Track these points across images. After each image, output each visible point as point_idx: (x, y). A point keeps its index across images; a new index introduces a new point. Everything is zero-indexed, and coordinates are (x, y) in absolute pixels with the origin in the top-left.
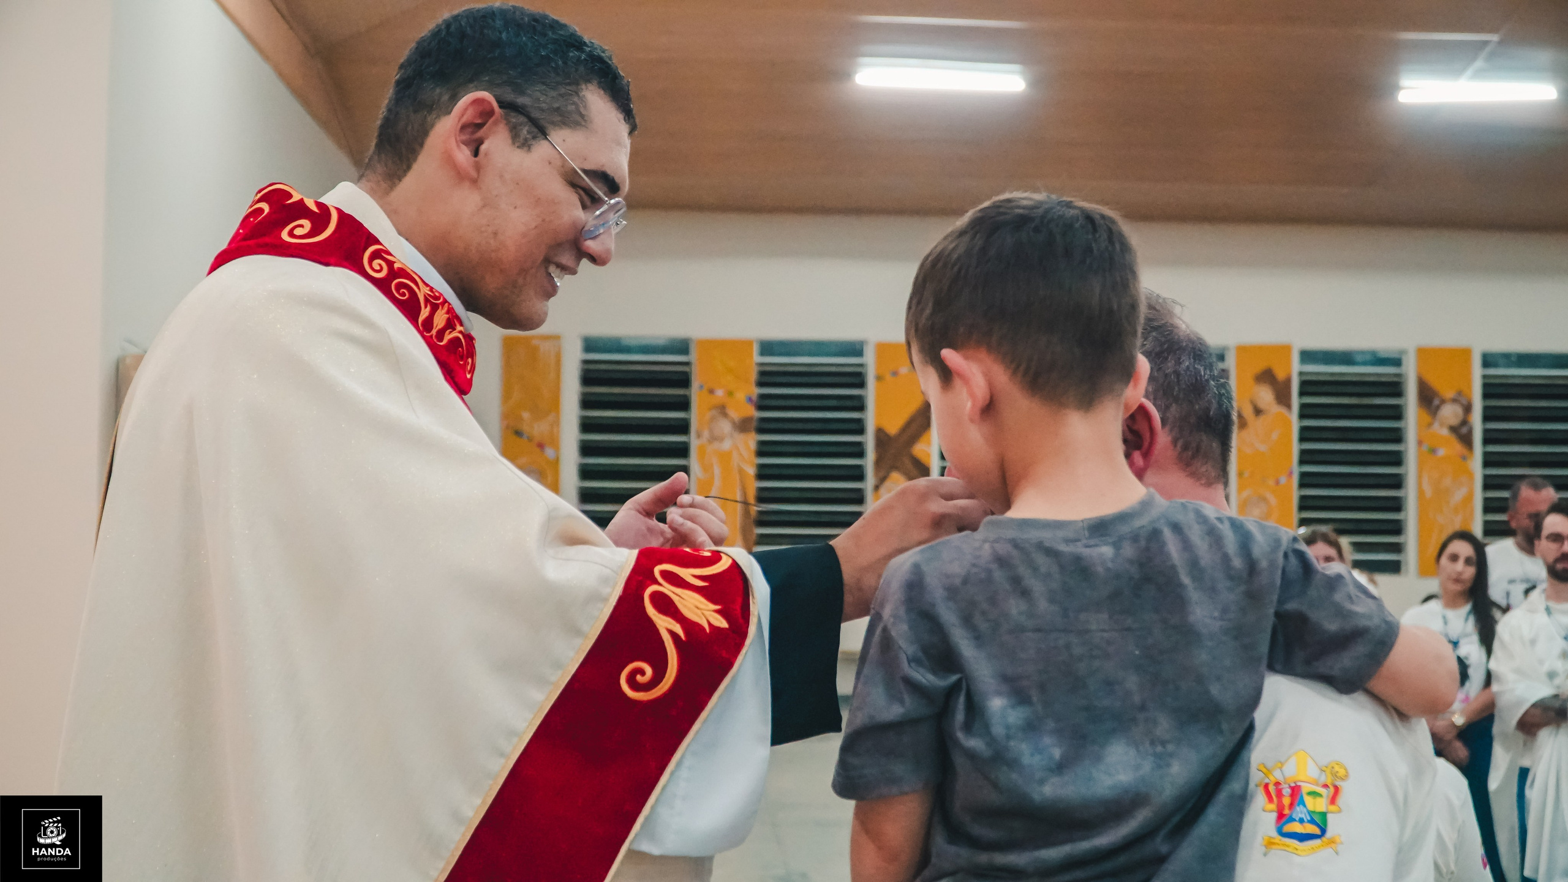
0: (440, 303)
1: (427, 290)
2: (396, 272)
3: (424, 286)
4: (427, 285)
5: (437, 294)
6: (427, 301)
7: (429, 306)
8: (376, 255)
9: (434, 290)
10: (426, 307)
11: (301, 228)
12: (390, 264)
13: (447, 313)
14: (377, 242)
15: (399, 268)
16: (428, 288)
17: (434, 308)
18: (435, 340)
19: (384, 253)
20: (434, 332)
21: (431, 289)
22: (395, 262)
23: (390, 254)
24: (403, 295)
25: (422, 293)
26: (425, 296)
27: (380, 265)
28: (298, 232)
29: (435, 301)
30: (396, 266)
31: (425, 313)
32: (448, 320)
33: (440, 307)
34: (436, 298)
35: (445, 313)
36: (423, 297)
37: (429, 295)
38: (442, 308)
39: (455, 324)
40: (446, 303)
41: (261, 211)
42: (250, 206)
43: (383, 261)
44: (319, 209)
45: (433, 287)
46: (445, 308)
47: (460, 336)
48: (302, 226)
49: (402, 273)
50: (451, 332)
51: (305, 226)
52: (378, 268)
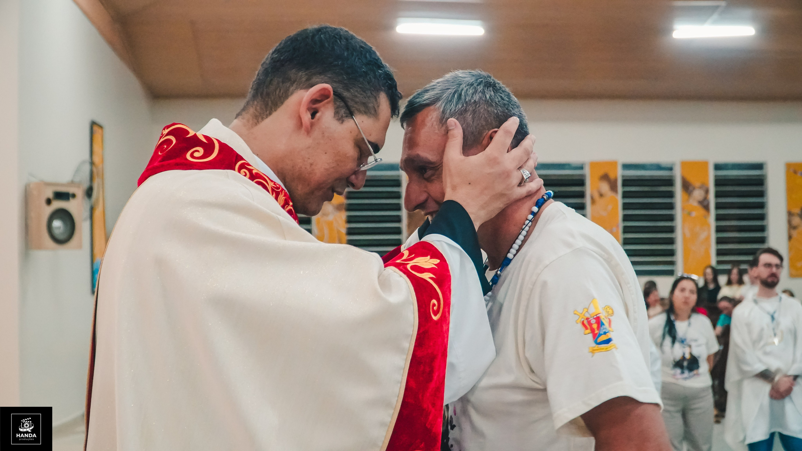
0: (280, 191)
1: (271, 184)
2: (254, 176)
4: (272, 181)
5: (278, 186)
6: (273, 190)
7: (274, 194)
8: (242, 167)
11: (198, 153)
12: (250, 171)
14: (244, 160)
15: (256, 173)
16: (273, 183)
17: (277, 194)
19: (247, 165)
21: (275, 183)
22: (253, 170)
23: (250, 165)
25: (270, 185)
26: (271, 187)
27: (245, 172)
28: (196, 154)
29: (277, 190)
30: (254, 172)
32: (285, 200)
33: (280, 193)
34: (278, 188)
35: (284, 196)
36: (270, 188)
37: (273, 187)
38: (282, 194)
39: (289, 202)
40: (284, 191)
41: (170, 141)
42: (161, 138)
43: (246, 170)
44: (206, 140)
45: (276, 183)
46: (283, 194)
47: (292, 209)
48: (198, 151)
49: (258, 176)
50: (287, 206)
51: (200, 151)
52: (244, 174)
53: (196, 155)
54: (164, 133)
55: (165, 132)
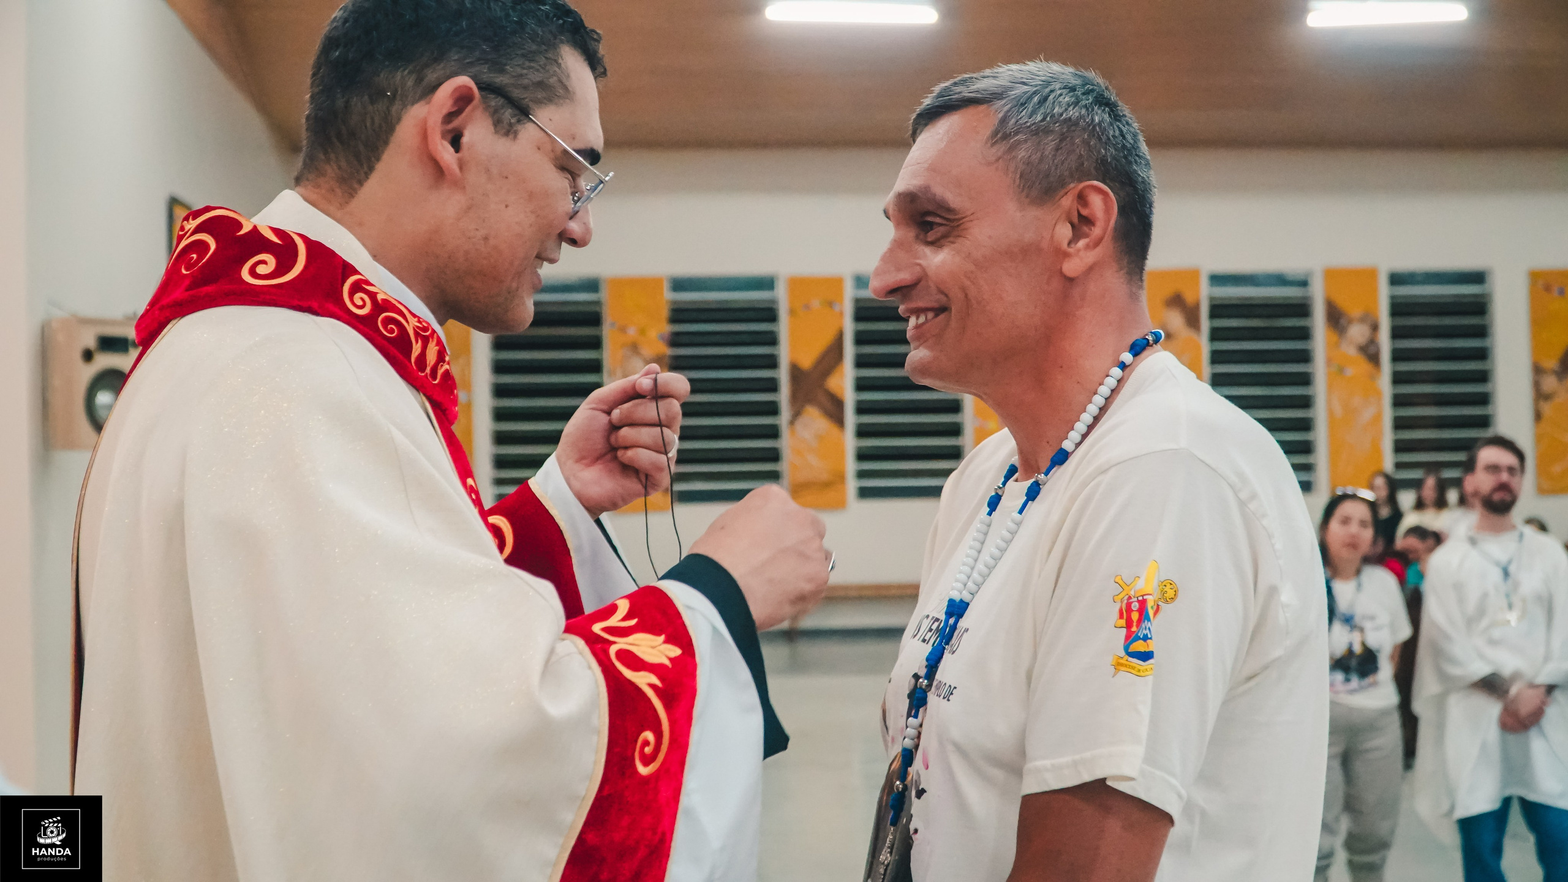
0: (430, 334)
1: (414, 322)
2: (380, 306)
3: (412, 317)
4: (415, 315)
5: (425, 325)
6: (417, 334)
7: (420, 341)
8: (356, 288)
9: (421, 320)
10: (417, 342)
11: (264, 266)
12: (371, 295)
13: (439, 344)
14: (359, 273)
15: (384, 300)
16: (416, 319)
17: (426, 342)
18: (430, 379)
19: (364, 284)
20: (428, 370)
23: (370, 284)
24: (392, 331)
25: (410, 327)
26: (414, 329)
27: (363, 300)
29: (425, 334)
30: (378, 297)
31: (417, 349)
32: (439, 353)
33: (431, 340)
34: (425, 329)
35: (437, 345)
36: (412, 331)
37: (418, 327)
38: (433, 340)
40: (435, 334)
41: (204, 245)
43: (364, 293)
45: (420, 318)
46: (435, 340)
48: (264, 262)
49: (387, 305)
50: (442, 366)
51: (268, 263)
52: (360, 303)
53: (261, 270)
54: (187, 229)
55: (189, 227)
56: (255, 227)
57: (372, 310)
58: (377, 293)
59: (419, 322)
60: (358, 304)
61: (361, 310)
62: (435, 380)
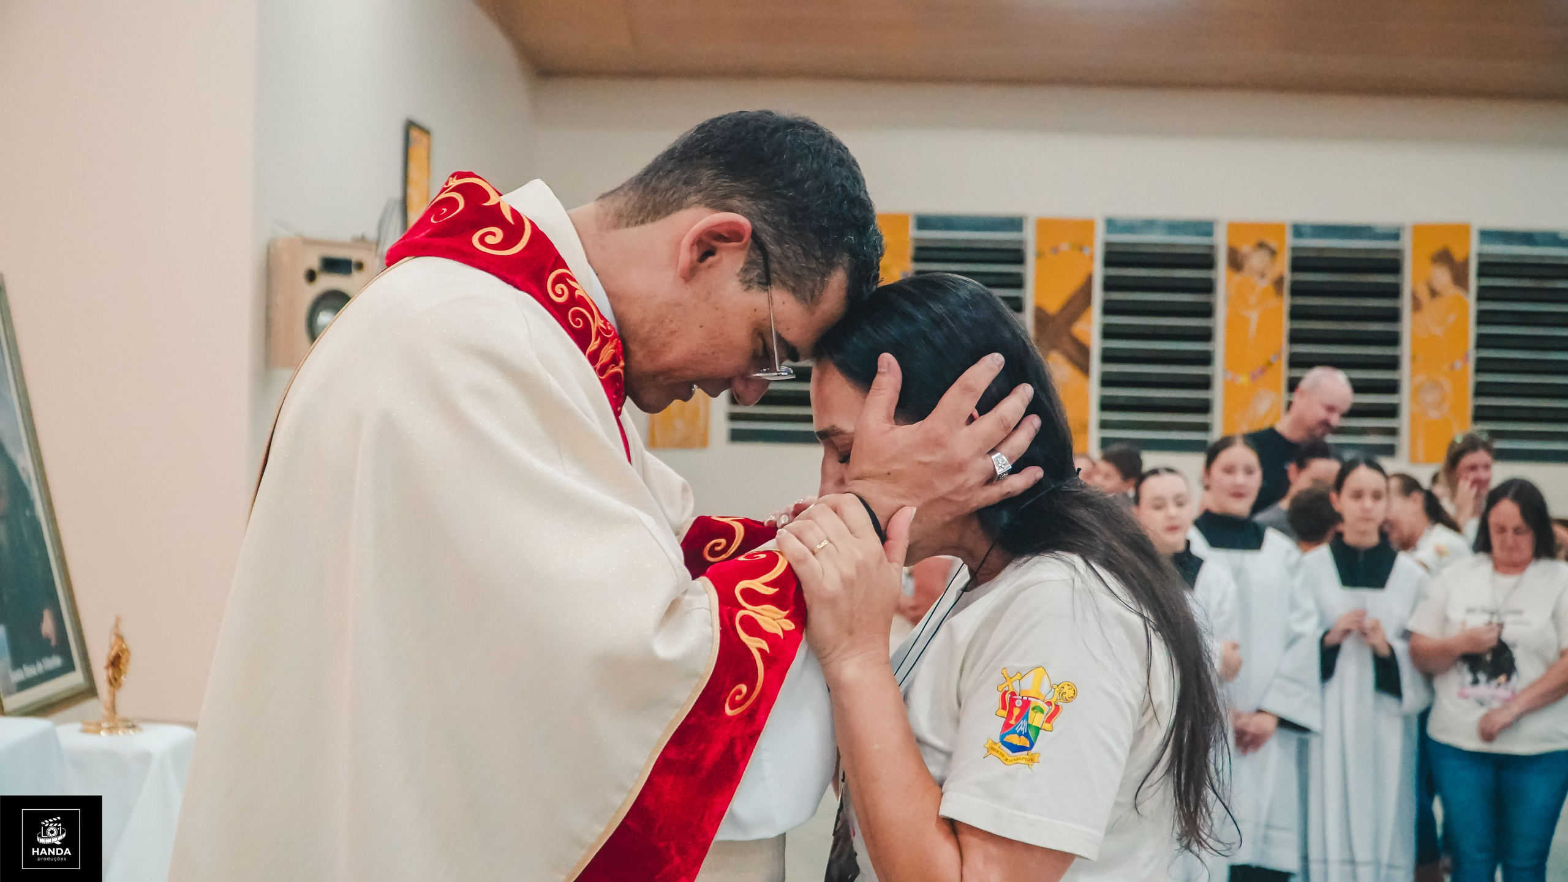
0: (611, 338)
1: (601, 323)
2: (575, 300)
3: (599, 319)
4: (602, 317)
5: (610, 329)
6: (598, 333)
7: (599, 339)
8: (559, 277)
9: (608, 324)
10: (596, 340)
11: (493, 237)
12: (572, 290)
13: (615, 348)
14: (567, 268)
15: (580, 297)
16: (602, 321)
17: (604, 342)
18: (598, 374)
19: (569, 279)
21: (605, 321)
23: (574, 280)
24: (578, 323)
25: (596, 324)
26: (597, 328)
27: (562, 290)
29: (606, 336)
30: (577, 293)
31: (594, 345)
32: (615, 355)
33: (610, 342)
34: (608, 332)
35: (612, 348)
36: (595, 329)
37: (602, 328)
38: (610, 344)
39: (619, 361)
40: (616, 339)
41: (454, 203)
42: (444, 190)
43: (566, 286)
44: (514, 219)
45: (607, 321)
46: (614, 344)
47: (622, 373)
48: (493, 234)
49: (582, 302)
50: (613, 367)
51: (497, 235)
52: (560, 292)
53: (489, 239)
55: (450, 185)
56: (498, 204)
57: (567, 301)
58: (577, 289)
59: (605, 324)
60: (557, 292)
61: (560, 298)
62: (602, 376)
